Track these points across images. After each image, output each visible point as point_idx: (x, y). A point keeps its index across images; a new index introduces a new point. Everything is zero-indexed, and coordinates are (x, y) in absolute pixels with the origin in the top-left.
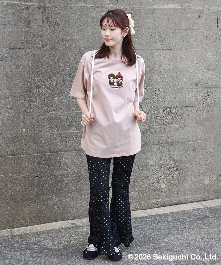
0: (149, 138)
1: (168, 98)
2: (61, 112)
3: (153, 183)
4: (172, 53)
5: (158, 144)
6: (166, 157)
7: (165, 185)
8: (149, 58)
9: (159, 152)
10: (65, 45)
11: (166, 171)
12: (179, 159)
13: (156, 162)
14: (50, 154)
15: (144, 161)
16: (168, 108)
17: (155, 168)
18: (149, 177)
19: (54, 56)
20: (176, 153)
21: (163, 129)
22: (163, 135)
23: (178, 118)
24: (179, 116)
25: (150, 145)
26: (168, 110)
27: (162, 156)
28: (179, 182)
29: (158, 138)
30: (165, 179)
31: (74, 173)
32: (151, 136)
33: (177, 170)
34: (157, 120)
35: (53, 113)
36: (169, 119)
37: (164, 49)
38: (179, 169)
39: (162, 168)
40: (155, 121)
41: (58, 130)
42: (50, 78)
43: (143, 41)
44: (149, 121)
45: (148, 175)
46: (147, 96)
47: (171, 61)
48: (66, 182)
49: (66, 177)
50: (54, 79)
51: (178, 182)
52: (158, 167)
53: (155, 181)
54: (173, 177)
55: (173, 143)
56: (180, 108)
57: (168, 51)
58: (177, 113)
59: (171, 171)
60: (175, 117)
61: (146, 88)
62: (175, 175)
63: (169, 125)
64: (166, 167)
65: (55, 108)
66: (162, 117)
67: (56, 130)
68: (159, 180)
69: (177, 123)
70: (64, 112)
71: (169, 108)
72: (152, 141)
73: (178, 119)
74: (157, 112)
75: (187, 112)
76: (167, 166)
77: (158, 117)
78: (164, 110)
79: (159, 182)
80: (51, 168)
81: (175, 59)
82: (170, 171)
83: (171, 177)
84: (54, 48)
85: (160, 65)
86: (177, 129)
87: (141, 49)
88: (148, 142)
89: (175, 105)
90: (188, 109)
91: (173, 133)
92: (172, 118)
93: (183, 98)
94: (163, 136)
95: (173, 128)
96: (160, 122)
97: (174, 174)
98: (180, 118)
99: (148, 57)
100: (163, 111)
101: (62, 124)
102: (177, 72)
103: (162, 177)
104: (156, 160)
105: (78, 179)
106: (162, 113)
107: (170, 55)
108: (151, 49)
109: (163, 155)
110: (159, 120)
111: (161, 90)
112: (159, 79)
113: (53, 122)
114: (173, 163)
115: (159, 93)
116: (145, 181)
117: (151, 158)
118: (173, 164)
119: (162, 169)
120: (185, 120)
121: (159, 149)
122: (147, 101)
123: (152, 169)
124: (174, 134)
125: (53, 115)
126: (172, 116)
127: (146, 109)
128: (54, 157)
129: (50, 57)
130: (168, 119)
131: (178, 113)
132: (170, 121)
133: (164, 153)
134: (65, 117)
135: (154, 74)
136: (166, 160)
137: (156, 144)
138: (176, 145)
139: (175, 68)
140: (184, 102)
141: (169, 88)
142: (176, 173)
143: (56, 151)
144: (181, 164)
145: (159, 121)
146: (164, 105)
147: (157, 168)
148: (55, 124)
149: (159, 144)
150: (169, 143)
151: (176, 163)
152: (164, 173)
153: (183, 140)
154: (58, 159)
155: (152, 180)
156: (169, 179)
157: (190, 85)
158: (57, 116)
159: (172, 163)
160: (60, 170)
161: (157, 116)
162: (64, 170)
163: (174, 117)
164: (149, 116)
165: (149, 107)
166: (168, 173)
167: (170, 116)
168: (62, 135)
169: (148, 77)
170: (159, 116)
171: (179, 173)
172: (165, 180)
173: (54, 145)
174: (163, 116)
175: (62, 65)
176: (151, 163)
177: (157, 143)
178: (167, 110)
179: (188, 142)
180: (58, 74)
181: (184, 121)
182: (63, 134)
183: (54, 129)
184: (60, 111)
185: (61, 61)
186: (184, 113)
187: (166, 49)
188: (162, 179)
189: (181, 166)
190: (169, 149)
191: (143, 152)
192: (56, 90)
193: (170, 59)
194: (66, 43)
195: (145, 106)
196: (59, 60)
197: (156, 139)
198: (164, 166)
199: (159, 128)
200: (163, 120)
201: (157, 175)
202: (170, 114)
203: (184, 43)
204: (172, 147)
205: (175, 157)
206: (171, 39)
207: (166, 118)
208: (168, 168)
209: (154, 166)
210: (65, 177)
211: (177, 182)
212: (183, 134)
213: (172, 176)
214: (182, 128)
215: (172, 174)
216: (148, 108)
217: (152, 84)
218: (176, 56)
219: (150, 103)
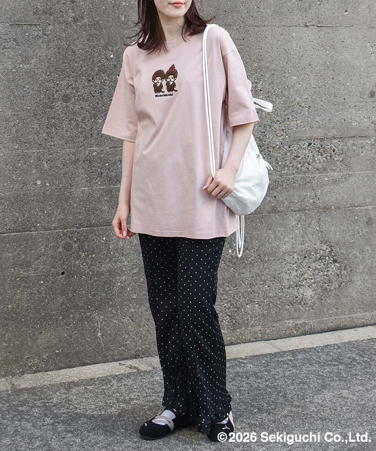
0: (281, 199)
1: (317, 120)
2: (110, 148)
3: (287, 287)
4: (324, 33)
5: (297, 211)
6: (314, 236)
7: (313, 291)
8: (280, 43)
9: (300, 226)
10: (118, 17)
11: (314, 264)
12: (339, 239)
13: (294, 246)
14: (89, 229)
15: (271, 243)
16: (317, 139)
17: (291, 257)
18: (282, 274)
19: (97, 38)
20: (333, 228)
21: (308, 180)
22: (307, 192)
23: (336, 159)
24: (338, 155)
25: (281, 212)
26: (318, 143)
27: (306, 233)
28: (340, 286)
29: (297, 198)
30: (312, 279)
31: (135, 267)
32: (285, 194)
33: (335, 261)
34: (296, 164)
35: (95, 149)
36: (320, 162)
37: (308, 25)
38: (339, 260)
39: (305, 257)
40: (291, 165)
41: (104, 182)
42: (90, 81)
43: (268, 11)
44: (280, 165)
45: (280, 272)
46: (276, 117)
47: (321, 49)
48: (119, 284)
49: (119, 274)
50: (97, 82)
51: (337, 286)
52: (299, 257)
53: (292, 283)
54: (327, 275)
55: (326, 209)
56: (340, 140)
57: (315, 29)
58: (334, 150)
59: (324, 265)
60: (331, 156)
61: (274, 100)
62: (331, 272)
63: (319, 173)
64: (313, 255)
65: (98, 141)
66: (305, 158)
67: (99, 183)
68: (299, 281)
69: (334, 168)
70: (115, 147)
71: (319, 141)
72: (286, 204)
73: (338, 161)
74: (295, 147)
75: (354, 148)
76: (316, 253)
77: (297, 157)
78: (310, 144)
79: (300, 285)
80: (90, 256)
81: (330, 45)
82: (321, 263)
83: (324, 275)
84: (98, 23)
85: (302, 56)
86: (335, 182)
87: (265, 26)
88: (278, 207)
89: (331, 134)
90: (356, 143)
91: (327, 188)
92: (325, 159)
93: (346, 120)
94: (308, 194)
95: (326, 179)
96: (302, 167)
97: (329, 269)
98: (341, 159)
99: (277, 41)
100: (308, 146)
101: (112, 172)
102: (333, 70)
103: (306, 276)
104: (294, 242)
105: (142, 280)
106: (305, 149)
107: (321, 36)
108: (283, 26)
109: (308, 232)
110: (300, 163)
111: (303, 104)
112: (299, 84)
113: (94, 166)
114: (327, 249)
115: (299, 111)
116: (273, 284)
117: (284, 238)
118: (328, 251)
119: (306, 259)
120: (350, 162)
121: (299, 221)
122: (276, 126)
123: (287, 259)
124: (329, 190)
125: (95, 153)
126: (325, 155)
127: (275, 141)
128: (95, 234)
129: (88, 40)
130: (318, 161)
131: (336, 149)
132: (321, 166)
133: (310, 228)
134: (117, 157)
135: (289, 73)
136: (313, 242)
137: (295, 211)
138: (333, 211)
139: (330, 62)
140: (347, 128)
141: (320, 101)
142: (333, 268)
143: (100, 223)
144: (343, 249)
145: (299, 166)
146: (308, 135)
147: (296, 257)
148: (99, 170)
149: (299, 211)
150: (319, 208)
151: (333, 248)
152: (309, 267)
153: (346, 202)
154: (104, 239)
155: (286, 281)
156: (319, 280)
157: (359, 95)
158: (102, 155)
159: (324, 247)
160: (107, 261)
161: (295, 156)
162: (115, 262)
163: (329, 158)
164: (280, 155)
165: (280, 139)
166: (319, 267)
167: (322, 155)
168: (111, 191)
169: (279, 80)
170: (299, 155)
171: (339, 269)
172: (313, 281)
173: (97, 211)
174: (308, 156)
175: (112, 56)
176: (284, 248)
177: (297, 209)
178: (314, 144)
179: (357, 206)
180: (104, 73)
181: (349, 166)
182: (113, 191)
183: (97, 181)
184: (108, 146)
185: (110, 48)
186: (348, 149)
187: (313, 25)
188: (306, 280)
189: (342, 254)
190: (319, 219)
191: (268, 225)
192: (100, 105)
193: (321, 44)
194: (119, 14)
195: (272, 137)
196: (105, 47)
197: (293, 200)
198: (310, 254)
199: (299, 179)
200: (307, 164)
201: (296, 271)
202: (321, 150)
203: (347, 13)
204: (326, 217)
205: (331, 236)
206: (321, 6)
207: (314, 160)
208: (318, 259)
209: (290, 253)
210: (117, 274)
211: (335, 285)
212: (346, 190)
213: (326, 273)
214: (346, 178)
215: (326, 270)
216: (277, 140)
217: (286, 93)
218: (332, 39)
219: (282, 130)
